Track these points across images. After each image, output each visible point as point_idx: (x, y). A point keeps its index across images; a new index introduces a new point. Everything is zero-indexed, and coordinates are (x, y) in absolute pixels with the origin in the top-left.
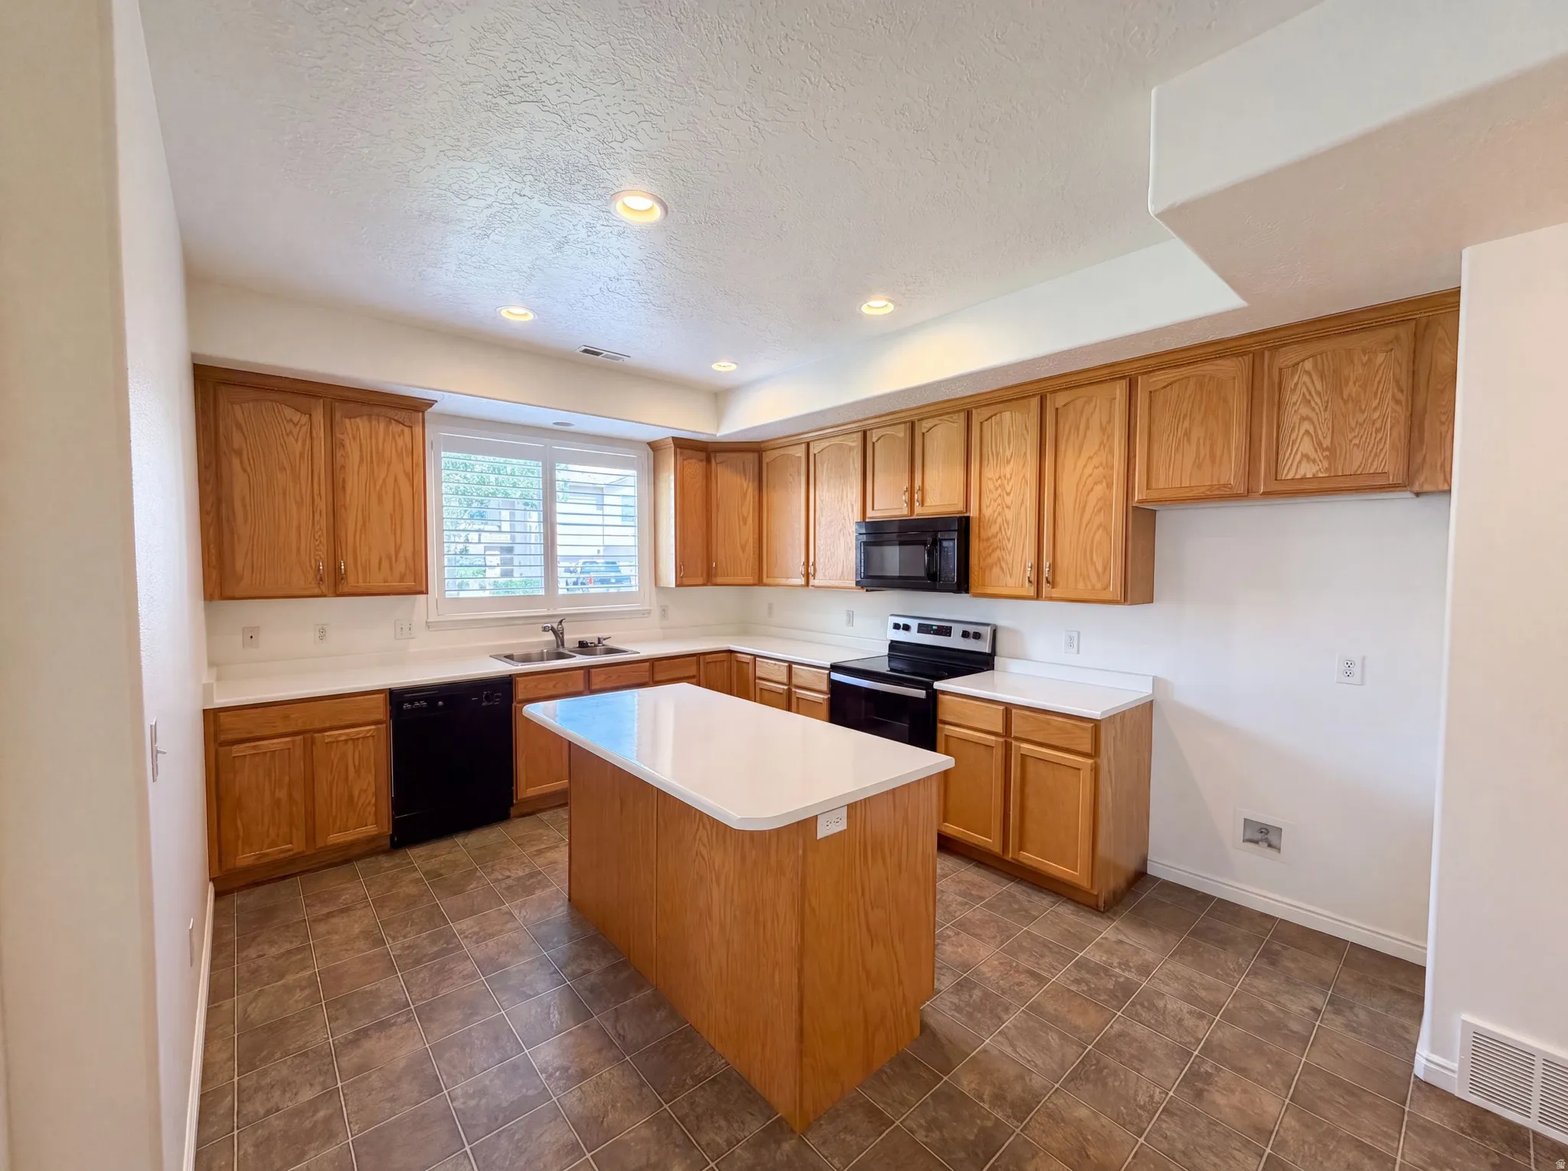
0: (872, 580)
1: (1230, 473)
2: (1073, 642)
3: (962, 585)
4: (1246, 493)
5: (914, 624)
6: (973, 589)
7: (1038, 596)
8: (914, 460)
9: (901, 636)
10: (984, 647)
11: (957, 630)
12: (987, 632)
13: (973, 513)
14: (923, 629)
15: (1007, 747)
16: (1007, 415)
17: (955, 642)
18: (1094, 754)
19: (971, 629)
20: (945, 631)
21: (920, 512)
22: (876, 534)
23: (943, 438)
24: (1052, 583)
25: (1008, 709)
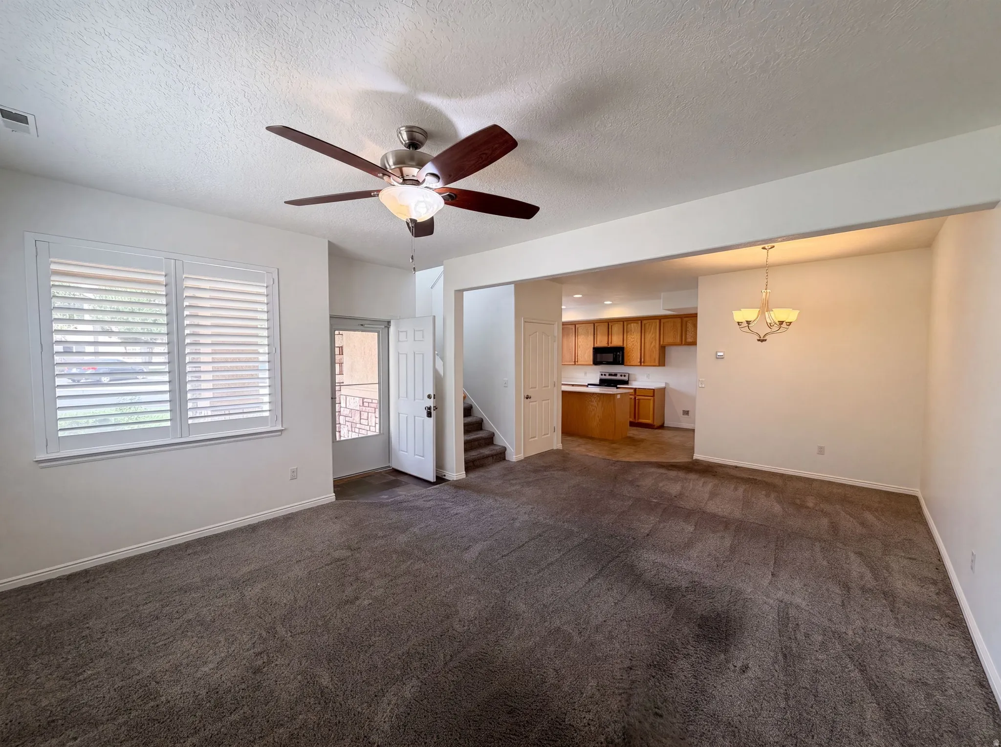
0: (596, 362)
1: (678, 340)
2: (648, 376)
3: (622, 363)
4: (681, 344)
5: (607, 374)
6: (625, 363)
7: (641, 365)
8: (609, 333)
9: (603, 377)
10: (626, 378)
11: (619, 375)
12: (627, 375)
13: (625, 346)
14: (610, 375)
15: (635, 398)
16: (632, 324)
17: (618, 377)
18: (653, 396)
19: (623, 374)
20: (616, 375)
21: (610, 345)
22: (597, 351)
23: (616, 329)
24: (644, 362)
25: (635, 389)
